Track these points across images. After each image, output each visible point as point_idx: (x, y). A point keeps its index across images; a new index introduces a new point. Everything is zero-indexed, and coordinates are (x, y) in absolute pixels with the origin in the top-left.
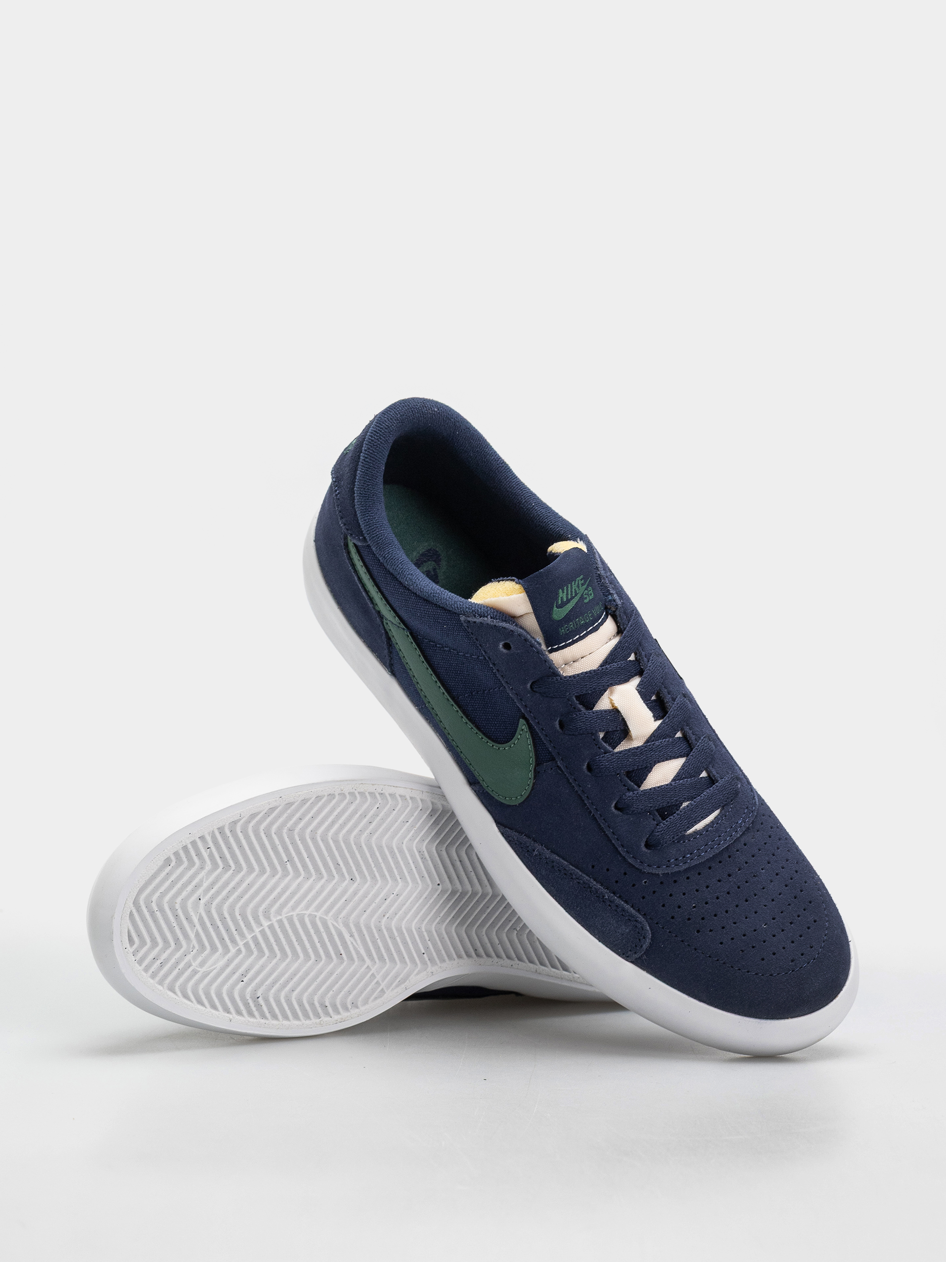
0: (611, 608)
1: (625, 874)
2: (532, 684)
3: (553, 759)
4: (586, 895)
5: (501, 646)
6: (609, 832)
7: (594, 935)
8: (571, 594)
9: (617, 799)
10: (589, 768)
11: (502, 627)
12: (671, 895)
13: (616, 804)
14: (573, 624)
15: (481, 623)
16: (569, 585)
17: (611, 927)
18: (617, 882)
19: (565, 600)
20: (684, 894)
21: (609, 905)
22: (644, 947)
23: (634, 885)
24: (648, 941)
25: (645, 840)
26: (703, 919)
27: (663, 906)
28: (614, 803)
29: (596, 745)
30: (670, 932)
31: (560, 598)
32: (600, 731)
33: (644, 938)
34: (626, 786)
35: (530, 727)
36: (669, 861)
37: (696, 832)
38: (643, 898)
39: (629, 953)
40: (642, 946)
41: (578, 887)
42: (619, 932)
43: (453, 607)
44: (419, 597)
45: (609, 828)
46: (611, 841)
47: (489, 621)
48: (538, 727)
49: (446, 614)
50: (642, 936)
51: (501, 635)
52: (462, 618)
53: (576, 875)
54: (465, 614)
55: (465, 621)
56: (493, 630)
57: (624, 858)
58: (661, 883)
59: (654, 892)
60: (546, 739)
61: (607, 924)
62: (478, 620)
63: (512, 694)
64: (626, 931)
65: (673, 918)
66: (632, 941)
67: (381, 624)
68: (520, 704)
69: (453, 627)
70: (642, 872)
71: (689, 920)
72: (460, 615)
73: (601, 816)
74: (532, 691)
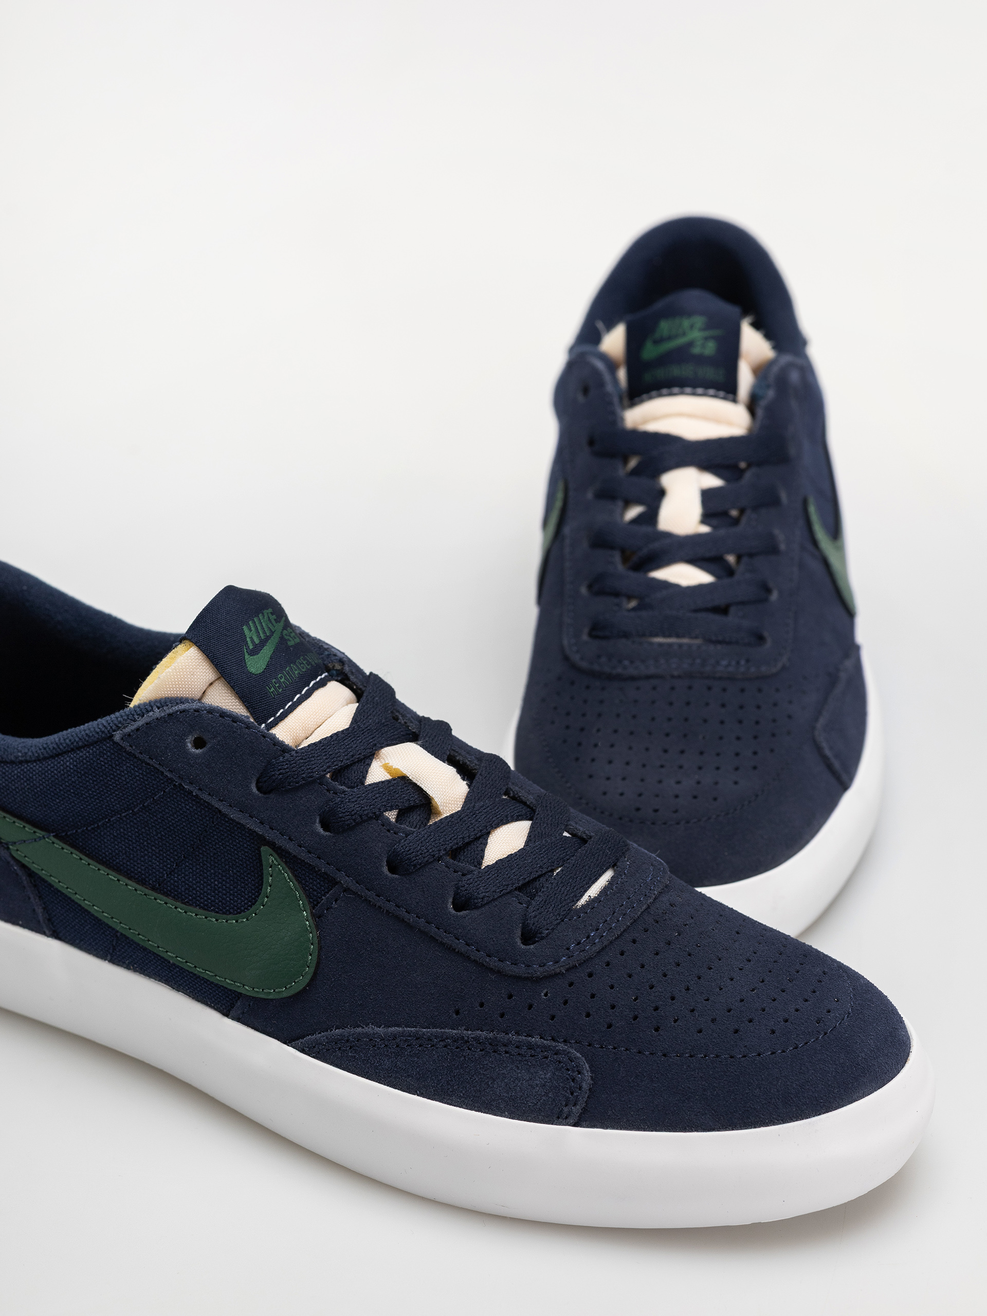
0: (334, 666)
1: (510, 997)
2: (258, 782)
3: (334, 882)
4: (465, 1057)
5: (189, 745)
6: (460, 945)
7: (501, 1115)
8: (264, 632)
9: (452, 893)
10: (392, 870)
11: (181, 712)
12: (593, 996)
13: (453, 903)
14: (285, 676)
15: (147, 724)
16: (255, 619)
17: (522, 1084)
18: (502, 1015)
19: (257, 641)
20: (612, 987)
21: (506, 1052)
22: (585, 1086)
23: (530, 1007)
24: (587, 1074)
25: (518, 932)
26: (656, 1009)
27: (588, 1015)
28: (451, 900)
29: (389, 831)
30: (615, 1048)
31: (248, 639)
32: (387, 810)
33: (579, 1073)
34: (457, 872)
35: (281, 853)
36: (568, 949)
37: (592, 902)
38: (553, 1018)
39: (566, 1109)
40: (580, 1088)
41: (448, 1054)
42: (537, 1085)
43: (98, 733)
44: (45, 759)
45: (459, 940)
46: (468, 958)
47: (157, 713)
48: (291, 847)
49: (92, 750)
50: (573, 1071)
51: (184, 724)
52: (117, 736)
53: (436, 1037)
54: (119, 728)
55: (122, 739)
56: (169, 723)
57: (499, 972)
58: (571, 984)
59: (566, 1003)
60: (310, 859)
61: (514, 1082)
62: (141, 722)
63: (234, 815)
64: (548, 1076)
65: (610, 1026)
66: (563, 1088)
67: (9, 859)
68: (252, 824)
69: (110, 765)
70: (537, 981)
71: (635, 1018)
72: (112, 736)
73: (439, 929)
74: (261, 792)
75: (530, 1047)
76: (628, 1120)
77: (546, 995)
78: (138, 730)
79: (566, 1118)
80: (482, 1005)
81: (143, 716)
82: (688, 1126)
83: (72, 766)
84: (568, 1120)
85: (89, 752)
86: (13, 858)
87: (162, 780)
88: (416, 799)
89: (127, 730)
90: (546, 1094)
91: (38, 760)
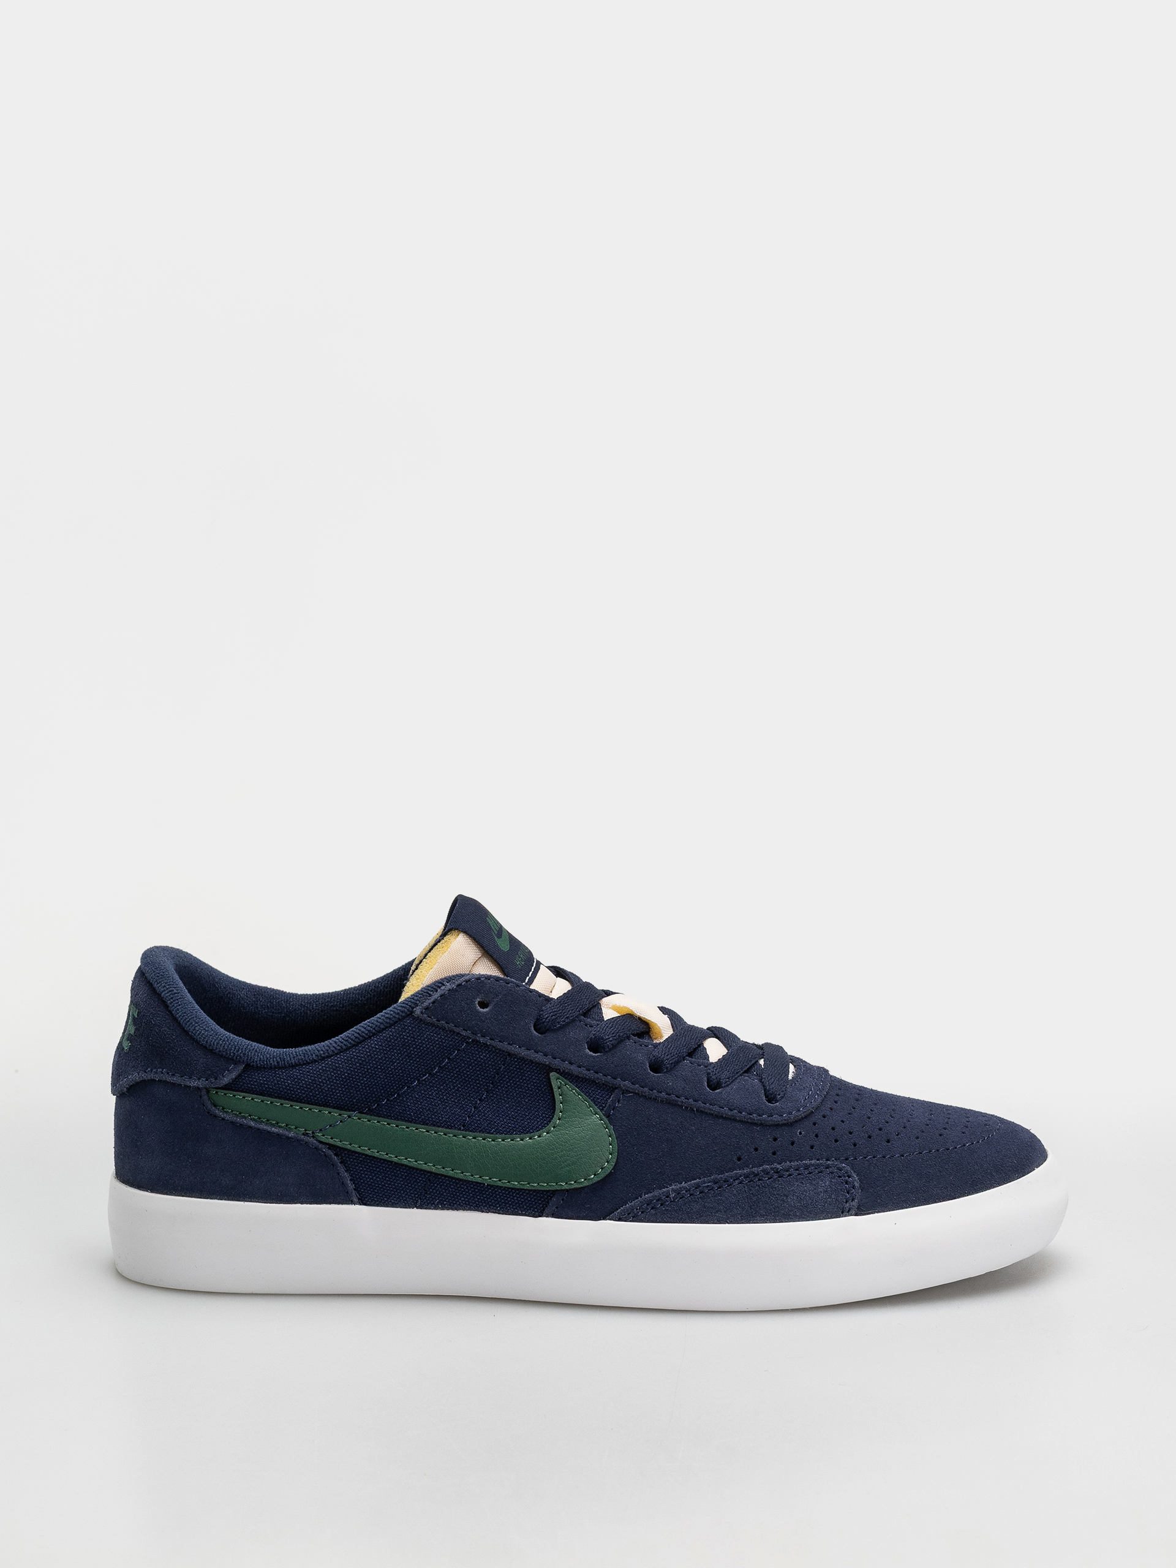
1: (775, 1140)
2: (535, 1027)
3: (614, 1088)
5: (478, 1007)
6: (726, 1112)
8: (498, 926)
9: (703, 1080)
10: (655, 1071)
11: (466, 982)
12: (833, 1129)
13: (708, 1085)
15: (441, 996)
18: (774, 1153)
19: (497, 929)
20: (843, 1122)
23: (793, 1143)
24: (856, 1177)
25: (763, 1097)
26: (880, 1130)
27: (836, 1141)
28: (705, 1084)
30: (865, 1158)
31: (492, 927)
35: (567, 1075)
36: (801, 1102)
38: (812, 1146)
40: (854, 1187)
41: (744, 1187)
42: (821, 1192)
43: (398, 1014)
44: (348, 1049)
45: (723, 1108)
46: (735, 1120)
47: (448, 986)
48: (574, 1069)
49: (394, 1028)
50: (845, 1177)
51: (472, 990)
52: (418, 1011)
53: (731, 1177)
54: (417, 1005)
55: (422, 1013)
56: (460, 991)
57: (761, 1124)
58: (814, 1124)
59: (817, 1136)
60: (591, 1075)
61: (803, 1194)
62: (436, 996)
63: (523, 1052)
64: (827, 1184)
65: (855, 1145)
66: (841, 1190)
67: (317, 1144)
68: (539, 1057)
69: (412, 1037)
70: (790, 1125)
71: (870, 1137)
72: (412, 1012)
73: (705, 1104)
74: (539, 1034)
75: (807, 1167)
76: (893, 1203)
77: (800, 1133)
78: (434, 1002)
79: (849, 1211)
80: (756, 1149)
81: (437, 991)
82: (937, 1199)
83: (377, 1047)
84: (850, 1213)
85: (391, 1031)
86: (321, 1142)
87: (457, 1039)
88: (642, 1028)
89: (425, 1004)
90: (830, 1197)
91: (341, 1051)
